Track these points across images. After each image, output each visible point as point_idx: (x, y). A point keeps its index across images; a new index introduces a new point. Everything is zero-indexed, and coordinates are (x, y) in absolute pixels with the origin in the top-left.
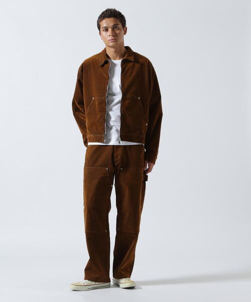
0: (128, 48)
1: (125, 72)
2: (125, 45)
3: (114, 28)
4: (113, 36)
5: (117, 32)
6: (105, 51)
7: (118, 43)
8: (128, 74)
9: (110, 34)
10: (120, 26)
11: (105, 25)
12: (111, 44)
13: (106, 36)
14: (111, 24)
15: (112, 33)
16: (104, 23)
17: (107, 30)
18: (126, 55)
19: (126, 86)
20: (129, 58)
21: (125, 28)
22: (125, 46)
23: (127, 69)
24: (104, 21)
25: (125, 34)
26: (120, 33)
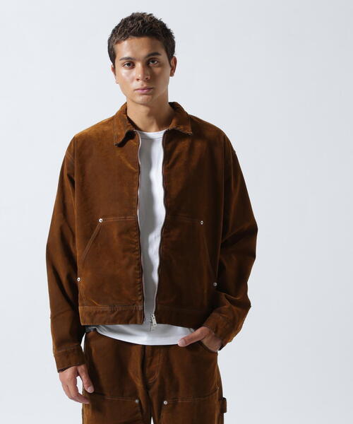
0: (175, 107)
1: (171, 161)
2: (171, 100)
3: (149, 62)
4: (147, 81)
5: (157, 70)
6: (124, 109)
7: (157, 96)
8: (179, 165)
9: (140, 76)
10: (163, 57)
11: (127, 54)
12: (140, 99)
13: (128, 79)
14: (143, 53)
15: (144, 73)
16: (126, 49)
17: (131, 64)
18: (174, 121)
19: (174, 193)
20: (182, 127)
21: (172, 61)
22: (169, 101)
23: (176, 152)
24: (125, 43)
25: (172, 74)
26: (161, 73)
